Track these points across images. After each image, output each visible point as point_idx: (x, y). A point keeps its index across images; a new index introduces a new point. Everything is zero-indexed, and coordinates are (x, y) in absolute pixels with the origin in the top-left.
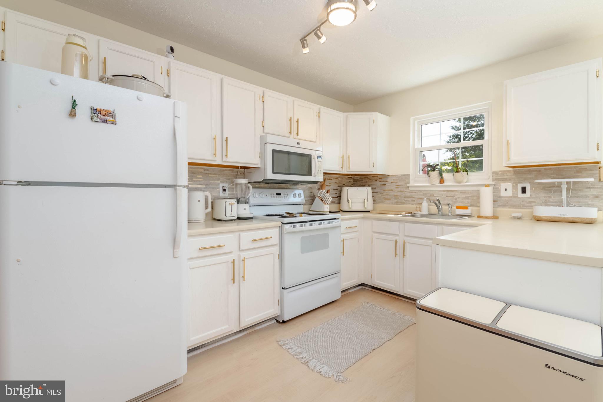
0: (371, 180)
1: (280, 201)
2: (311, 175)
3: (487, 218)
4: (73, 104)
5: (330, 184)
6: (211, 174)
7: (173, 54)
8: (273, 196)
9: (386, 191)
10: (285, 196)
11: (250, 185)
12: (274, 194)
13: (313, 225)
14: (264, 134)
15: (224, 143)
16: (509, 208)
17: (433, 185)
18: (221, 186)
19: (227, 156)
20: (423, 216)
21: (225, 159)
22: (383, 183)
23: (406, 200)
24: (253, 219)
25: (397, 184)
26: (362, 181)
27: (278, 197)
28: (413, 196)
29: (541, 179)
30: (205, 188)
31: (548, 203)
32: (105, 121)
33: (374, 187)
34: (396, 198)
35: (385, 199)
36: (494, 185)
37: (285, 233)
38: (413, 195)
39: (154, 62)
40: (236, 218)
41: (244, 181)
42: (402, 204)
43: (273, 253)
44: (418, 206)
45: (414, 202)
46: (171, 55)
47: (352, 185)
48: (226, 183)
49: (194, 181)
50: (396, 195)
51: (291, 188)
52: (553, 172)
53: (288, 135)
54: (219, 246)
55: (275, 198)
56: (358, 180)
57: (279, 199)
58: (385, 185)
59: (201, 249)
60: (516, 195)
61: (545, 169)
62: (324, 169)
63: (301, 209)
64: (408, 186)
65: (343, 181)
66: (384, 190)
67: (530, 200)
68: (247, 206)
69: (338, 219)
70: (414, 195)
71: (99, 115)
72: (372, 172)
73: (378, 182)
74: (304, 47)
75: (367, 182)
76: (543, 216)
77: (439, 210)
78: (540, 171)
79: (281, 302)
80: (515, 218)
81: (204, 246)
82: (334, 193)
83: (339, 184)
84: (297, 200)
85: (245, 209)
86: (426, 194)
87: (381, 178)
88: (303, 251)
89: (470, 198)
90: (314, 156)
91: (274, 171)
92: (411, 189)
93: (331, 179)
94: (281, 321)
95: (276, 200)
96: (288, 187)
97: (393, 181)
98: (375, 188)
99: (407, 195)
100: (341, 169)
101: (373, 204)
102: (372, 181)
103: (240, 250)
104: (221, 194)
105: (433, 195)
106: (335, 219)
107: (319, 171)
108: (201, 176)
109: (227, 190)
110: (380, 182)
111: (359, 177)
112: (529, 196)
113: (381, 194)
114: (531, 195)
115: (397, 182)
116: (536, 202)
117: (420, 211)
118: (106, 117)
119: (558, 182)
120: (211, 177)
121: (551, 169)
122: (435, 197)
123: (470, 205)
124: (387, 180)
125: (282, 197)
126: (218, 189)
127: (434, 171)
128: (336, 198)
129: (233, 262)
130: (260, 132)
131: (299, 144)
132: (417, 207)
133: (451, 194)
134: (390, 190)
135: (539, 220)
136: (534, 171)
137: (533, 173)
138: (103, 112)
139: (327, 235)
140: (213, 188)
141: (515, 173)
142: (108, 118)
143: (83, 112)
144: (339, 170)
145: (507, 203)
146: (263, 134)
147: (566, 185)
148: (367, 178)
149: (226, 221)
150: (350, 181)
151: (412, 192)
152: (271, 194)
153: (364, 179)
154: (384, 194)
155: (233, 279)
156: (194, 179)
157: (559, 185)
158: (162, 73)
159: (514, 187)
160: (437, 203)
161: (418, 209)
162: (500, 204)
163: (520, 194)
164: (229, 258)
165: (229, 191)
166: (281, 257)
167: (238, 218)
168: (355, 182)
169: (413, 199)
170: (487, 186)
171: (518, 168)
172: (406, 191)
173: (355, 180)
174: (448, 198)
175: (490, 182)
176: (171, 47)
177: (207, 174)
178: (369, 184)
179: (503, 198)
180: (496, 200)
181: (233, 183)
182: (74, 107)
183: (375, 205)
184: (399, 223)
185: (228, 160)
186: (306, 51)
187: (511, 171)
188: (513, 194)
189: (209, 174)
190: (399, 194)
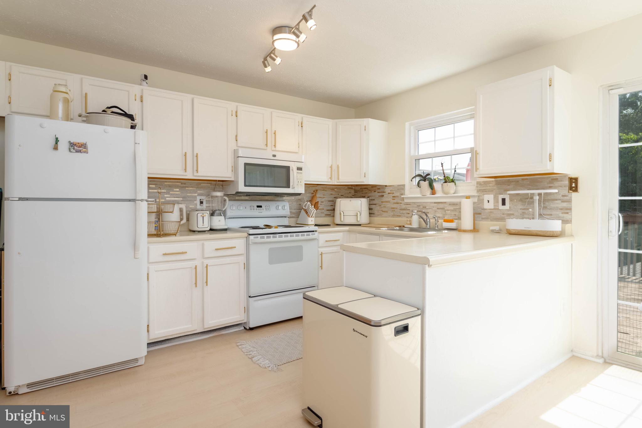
0: (370, 190)
1: (260, 214)
2: (289, 187)
3: (465, 231)
4: (56, 140)
5: (324, 195)
6: (188, 187)
7: (147, 81)
8: (252, 208)
9: (384, 203)
10: (267, 208)
11: (226, 198)
12: (253, 207)
13: (289, 236)
14: (238, 148)
15: (195, 158)
16: (491, 221)
17: (424, 196)
18: (198, 198)
19: (197, 171)
20: (412, 230)
21: (196, 174)
22: (381, 194)
23: (401, 212)
24: (228, 231)
25: (394, 195)
26: (362, 192)
27: (259, 209)
28: (408, 209)
29: (519, 190)
30: (182, 201)
31: (525, 216)
32: (80, 151)
33: (373, 198)
34: (393, 211)
35: (383, 212)
36: (479, 196)
37: (250, 243)
38: (407, 207)
39: (128, 91)
40: (208, 229)
41: (219, 194)
42: (398, 217)
43: (239, 263)
44: (409, 219)
45: (408, 215)
46: (144, 83)
47: (353, 196)
48: (204, 196)
49: (172, 194)
50: (392, 207)
51: (276, 200)
52: (529, 183)
53: (265, 147)
54: (183, 253)
55: (255, 210)
56: (359, 191)
57: (260, 211)
58: (383, 196)
59: (165, 254)
60: (497, 207)
61: (523, 179)
62: (306, 180)
63: (286, 222)
64: (403, 198)
65: (340, 192)
66: (382, 202)
67: (509, 212)
68: (222, 218)
69: (316, 231)
70: (409, 207)
71: (75, 147)
72: (363, 182)
73: (376, 193)
74: (266, 67)
75: (366, 193)
76: (512, 229)
77: (427, 226)
78: (518, 181)
79: (247, 310)
80: (493, 232)
81: (167, 252)
82: (328, 205)
83: (336, 195)
84: (281, 212)
85: (219, 221)
86: (420, 206)
87: (379, 189)
88: (271, 262)
89: (457, 210)
90: (292, 167)
91: (247, 184)
92: (406, 201)
93: (326, 190)
94: (248, 328)
95: (257, 212)
96: (272, 199)
97: (390, 192)
98: (374, 200)
99: (402, 207)
100: (330, 180)
101: (370, 216)
102: (371, 192)
103: (204, 258)
104: (199, 207)
105: (426, 207)
106: (313, 231)
107: (300, 182)
108: (178, 190)
109: (204, 203)
110: (379, 192)
111: (360, 187)
112: (508, 208)
113: (379, 206)
114: (510, 207)
115: (393, 193)
116: (515, 214)
117: (411, 224)
118: (80, 149)
119: (531, 194)
120: (188, 190)
121: (527, 179)
122: (427, 209)
123: (457, 218)
124: (385, 191)
125: (263, 209)
126: (195, 202)
127: (425, 181)
128: (332, 210)
129: (196, 268)
130: (233, 145)
131: (274, 156)
132: (407, 221)
133: (441, 206)
134: (387, 202)
135: (511, 233)
136: (513, 182)
137: (512, 183)
138: (78, 145)
139: (301, 248)
140: (191, 201)
141: (498, 183)
142: (82, 148)
143: (63, 145)
144: (327, 181)
145: (490, 215)
146: (236, 148)
147: (538, 197)
148: (367, 188)
149: (199, 232)
150: (350, 192)
151: (407, 203)
152: (251, 207)
153: (364, 190)
154: (382, 206)
155: (196, 284)
156: (171, 193)
157: (532, 196)
158: (136, 100)
159: (496, 199)
160: (424, 215)
161: (409, 222)
162: (484, 217)
163: (501, 207)
164: (192, 264)
165: (206, 203)
166: (247, 266)
167: (211, 230)
168: (356, 193)
169: (408, 212)
170: (468, 197)
171: (498, 178)
172: (401, 203)
173: (356, 191)
174: (438, 210)
175: (475, 193)
176: (145, 75)
177: (184, 187)
178: (369, 195)
179: (486, 211)
180: (478, 213)
181: (209, 195)
182: (56, 143)
183: (371, 218)
184: (378, 236)
185: (199, 174)
186: (268, 69)
187: (493, 181)
188: (494, 206)
189: (186, 187)
190: (395, 206)
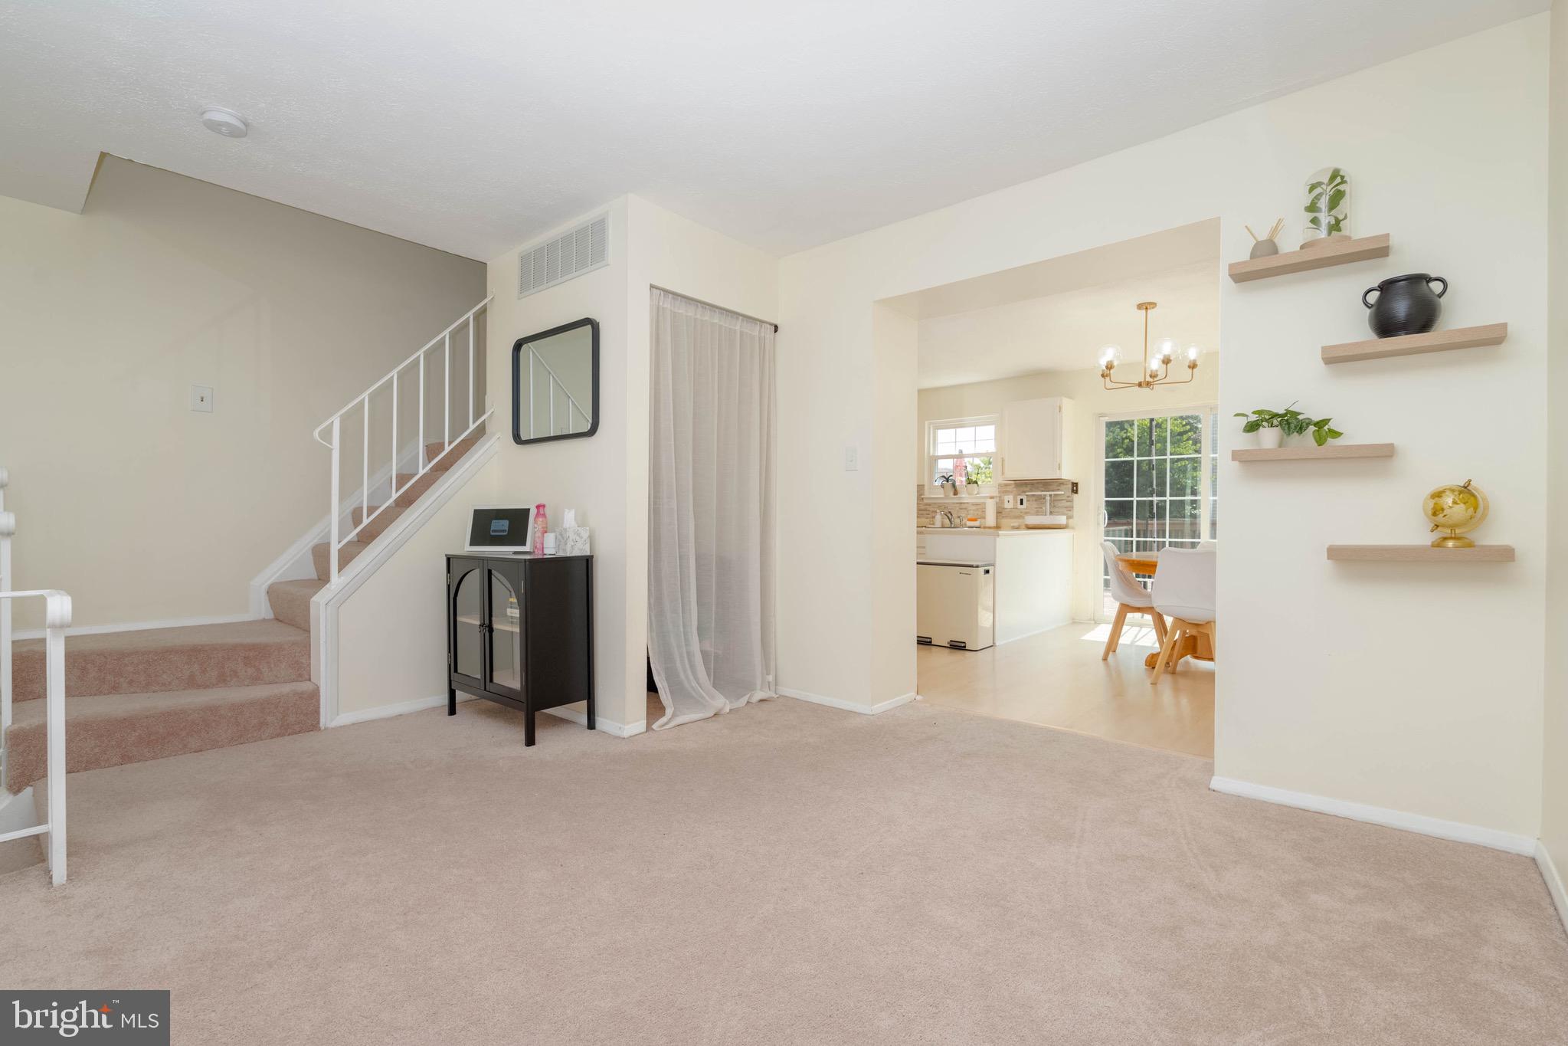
3: (990, 528)
16: (1011, 518)
17: (947, 497)
29: (1034, 492)
31: (1039, 513)
36: (1000, 498)
38: (928, 508)
52: (1042, 486)
60: (1016, 507)
61: (1037, 483)
64: (923, 498)
67: (1026, 511)
76: (1029, 525)
77: (951, 523)
78: (1034, 485)
80: (1014, 527)
86: (940, 506)
89: (981, 510)
92: (925, 501)
105: (950, 507)
114: (1026, 506)
116: (1031, 512)
119: (1043, 495)
121: (1040, 483)
122: (951, 509)
123: (980, 517)
132: (928, 521)
133: (964, 506)
135: (1029, 527)
137: (1029, 486)
141: (1017, 486)
145: (1010, 514)
147: (1049, 498)
151: (927, 504)
157: (1045, 498)
159: (1015, 499)
160: (949, 515)
161: (933, 523)
162: (1004, 515)
163: (1020, 506)
169: (928, 512)
170: (992, 498)
174: (963, 510)
175: (996, 494)
179: (1006, 510)
180: (1000, 512)
187: (1013, 484)
188: (1014, 506)
